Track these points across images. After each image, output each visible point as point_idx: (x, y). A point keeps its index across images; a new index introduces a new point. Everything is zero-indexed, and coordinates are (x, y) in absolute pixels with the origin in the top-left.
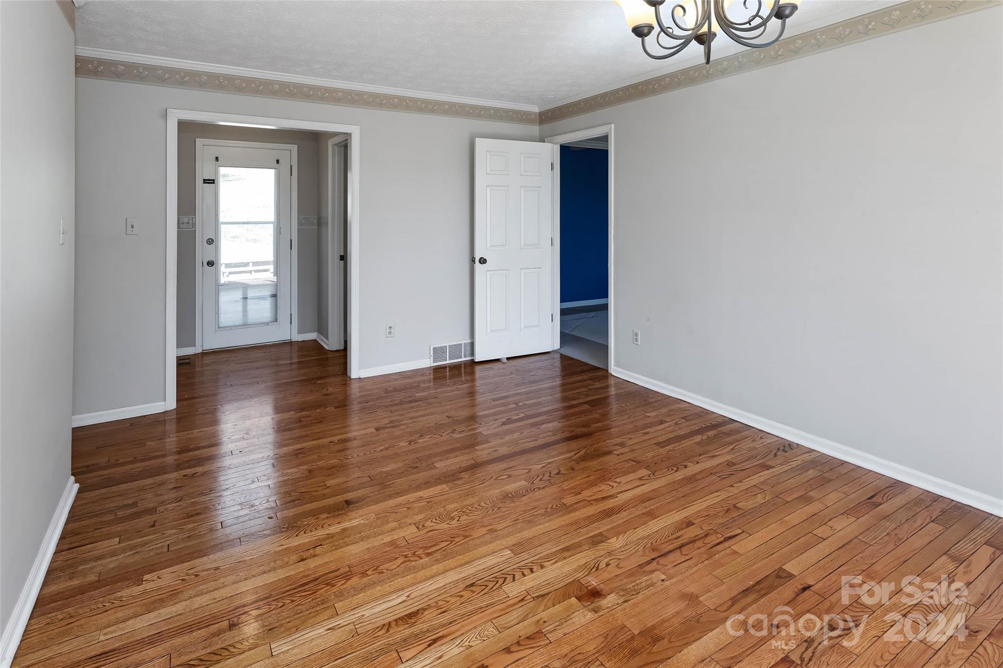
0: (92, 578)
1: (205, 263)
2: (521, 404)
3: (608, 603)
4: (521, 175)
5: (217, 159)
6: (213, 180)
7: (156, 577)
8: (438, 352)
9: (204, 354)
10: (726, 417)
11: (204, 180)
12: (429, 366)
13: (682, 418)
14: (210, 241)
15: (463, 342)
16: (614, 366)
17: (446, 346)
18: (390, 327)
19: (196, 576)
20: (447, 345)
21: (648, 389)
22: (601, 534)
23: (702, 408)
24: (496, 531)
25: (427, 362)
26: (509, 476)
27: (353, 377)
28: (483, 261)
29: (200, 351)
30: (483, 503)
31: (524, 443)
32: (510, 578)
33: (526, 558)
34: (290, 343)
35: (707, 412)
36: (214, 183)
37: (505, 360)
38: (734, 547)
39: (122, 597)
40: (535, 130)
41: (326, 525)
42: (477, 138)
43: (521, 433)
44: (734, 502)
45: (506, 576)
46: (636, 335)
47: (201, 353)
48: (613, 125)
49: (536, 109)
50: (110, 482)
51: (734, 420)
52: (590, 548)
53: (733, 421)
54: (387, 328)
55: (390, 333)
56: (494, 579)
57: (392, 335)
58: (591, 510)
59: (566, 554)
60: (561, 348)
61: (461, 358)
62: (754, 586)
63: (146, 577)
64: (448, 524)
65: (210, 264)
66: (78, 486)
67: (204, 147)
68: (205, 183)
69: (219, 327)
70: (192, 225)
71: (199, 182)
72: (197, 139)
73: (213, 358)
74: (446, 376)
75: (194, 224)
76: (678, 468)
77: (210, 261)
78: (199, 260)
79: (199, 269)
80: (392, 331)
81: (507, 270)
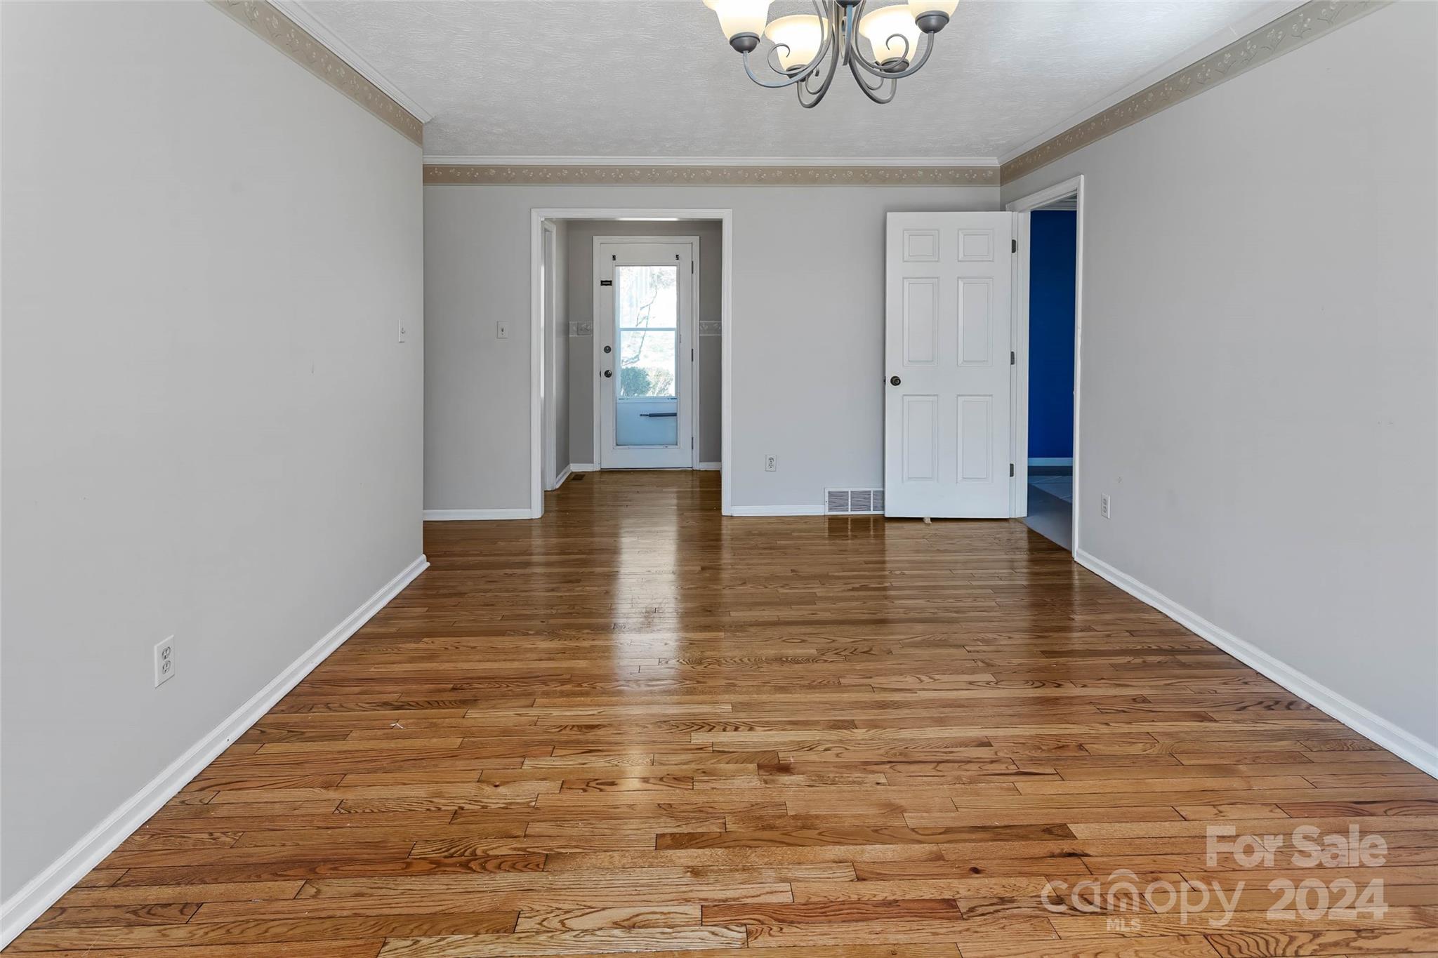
0: (393, 630)
1: (603, 374)
2: (898, 572)
3: (787, 781)
4: (959, 261)
5: (614, 257)
6: (611, 281)
7: (430, 642)
8: (836, 498)
9: (603, 472)
10: (1213, 645)
11: (602, 282)
12: (823, 514)
13: (1127, 631)
14: (608, 349)
15: (872, 490)
16: (1079, 547)
17: (847, 492)
18: (771, 459)
19: (457, 648)
20: (850, 490)
21: (1115, 586)
22: (853, 721)
23: (1181, 625)
24: (735, 686)
25: (820, 509)
26: (803, 641)
27: (723, 514)
28: (896, 381)
29: (598, 469)
30: (746, 659)
31: (857, 613)
32: (707, 728)
33: (743, 717)
34: (693, 472)
35: (1187, 632)
36: (611, 285)
37: (928, 521)
38: (1018, 785)
39: (400, 648)
40: (994, 193)
41: (581, 639)
42: (888, 213)
43: (865, 603)
44: (1081, 741)
45: (704, 725)
46: (1105, 502)
47: (599, 471)
48: (1082, 176)
49: (994, 162)
50: (453, 567)
51: (1222, 651)
52: (823, 729)
53: (1222, 653)
54: (768, 459)
55: (771, 466)
56: (691, 724)
57: (773, 469)
58: (866, 696)
59: (789, 727)
60: (1028, 516)
61: (870, 510)
62: (997, 827)
63: (425, 639)
64: (692, 667)
65: (608, 374)
66: (428, 564)
67: (602, 246)
68: (602, 284)
69: (617, 445)
70: (590, 331)
71: (597, 283)
72: (595, 238)
73: (606, 478)
74: (869, 530)
75: (592, 331)
76: (1044, 685)
77: (608, 371)
78: (597, 369)
79: (597, 379)
80: (773, 463)
81: (934, 395)
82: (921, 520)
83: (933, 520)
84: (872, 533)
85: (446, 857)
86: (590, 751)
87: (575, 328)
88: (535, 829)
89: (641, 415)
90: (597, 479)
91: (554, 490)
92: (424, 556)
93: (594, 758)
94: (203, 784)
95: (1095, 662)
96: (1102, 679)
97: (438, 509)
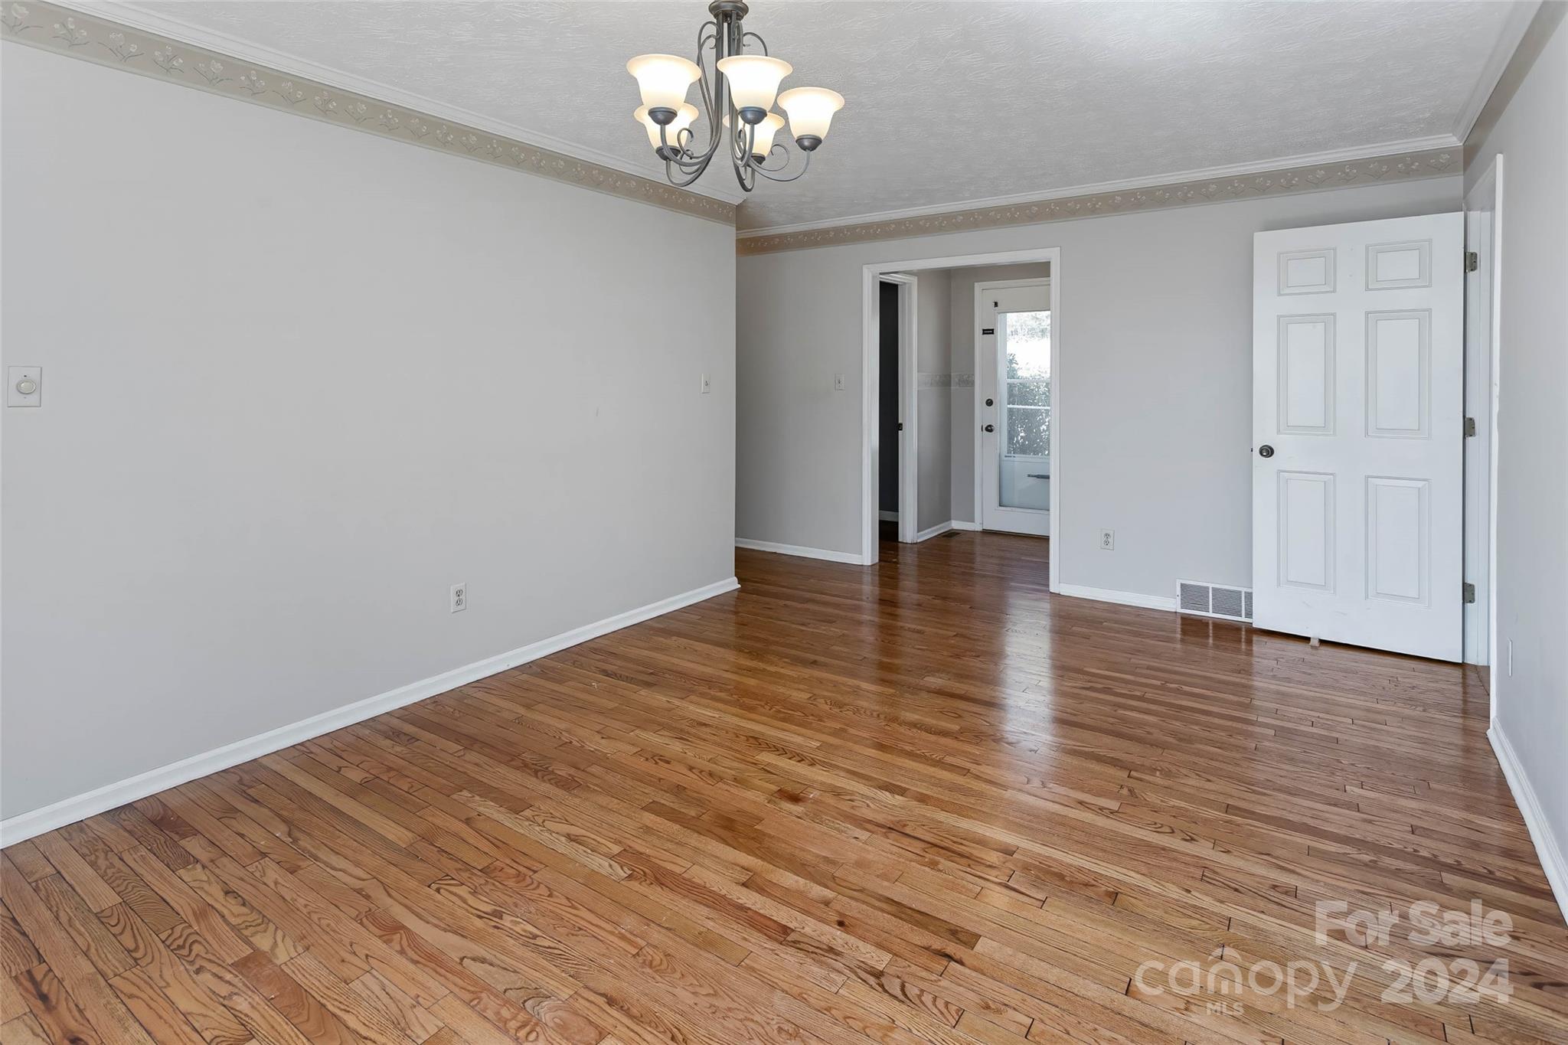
1: (984, 429)
2: (1174, 686)
3: (786, 807)
5: (996, 304)
6: (993, 330)
8: (1190, 593)
9: (984, 533)
11: (984, 330)
12: (1174, 611)
14: (989, 403)
15: (1243, 590)
17: (1207, 588)
18: (1108, 535)
19: (685, 648)
20: (1211, 586)
21: (1505, 779)
22: (908, 789)
25: (1172, 604)
27: (1053, 589)
28: (1268, 451)
29: (980, 529)
32: (780, 752)
36: (993, 333)
37: (1315, 642)
42: (1256, 234)
43: (1080, 703)
47: (981, 531)
52: (871, 786)
54: (1103, 535)
55: (1107, 544)
56: (771, 746)
57: (1109, 547)
61: (1241, 615)
65: (989, 429)
66: (739, 586)
67: (983, 293)
68: (984, 333)
69: (1000, 506)
70: (969, 383)
71: (978, 332)
72: (976, 284)
73: (988, 539)
74: (1208, 637)
75: (973, 383)
76: (1173, 832)
77: (990, 426)
78: (979, 423)
79: (978, 434)
80: (1110, 540)
81: (1331, 474)
82: (1307, 639)
83: (1323, 642)
84: (1211, 641)
85: (533, 764)
86: (682, 739)
87: (957, 380)
88: (594, 769)
89: (1029, 476)
90: (978, 539)
91: (914, 544)
92: (736, 578)
93: (678, 743)
94: (480, 685)
95: (1295, 839)
96: (1268, 855)
97: (765, 540)
